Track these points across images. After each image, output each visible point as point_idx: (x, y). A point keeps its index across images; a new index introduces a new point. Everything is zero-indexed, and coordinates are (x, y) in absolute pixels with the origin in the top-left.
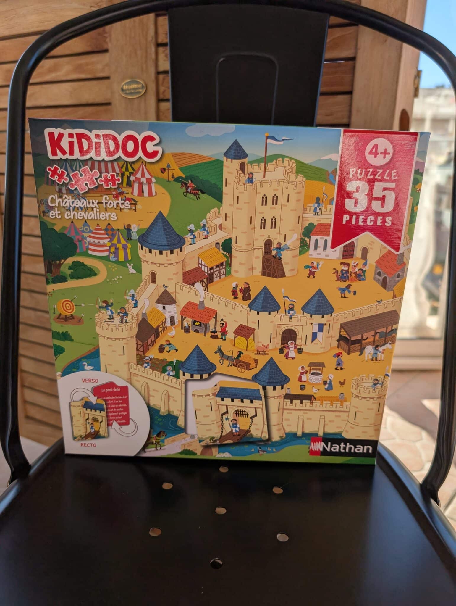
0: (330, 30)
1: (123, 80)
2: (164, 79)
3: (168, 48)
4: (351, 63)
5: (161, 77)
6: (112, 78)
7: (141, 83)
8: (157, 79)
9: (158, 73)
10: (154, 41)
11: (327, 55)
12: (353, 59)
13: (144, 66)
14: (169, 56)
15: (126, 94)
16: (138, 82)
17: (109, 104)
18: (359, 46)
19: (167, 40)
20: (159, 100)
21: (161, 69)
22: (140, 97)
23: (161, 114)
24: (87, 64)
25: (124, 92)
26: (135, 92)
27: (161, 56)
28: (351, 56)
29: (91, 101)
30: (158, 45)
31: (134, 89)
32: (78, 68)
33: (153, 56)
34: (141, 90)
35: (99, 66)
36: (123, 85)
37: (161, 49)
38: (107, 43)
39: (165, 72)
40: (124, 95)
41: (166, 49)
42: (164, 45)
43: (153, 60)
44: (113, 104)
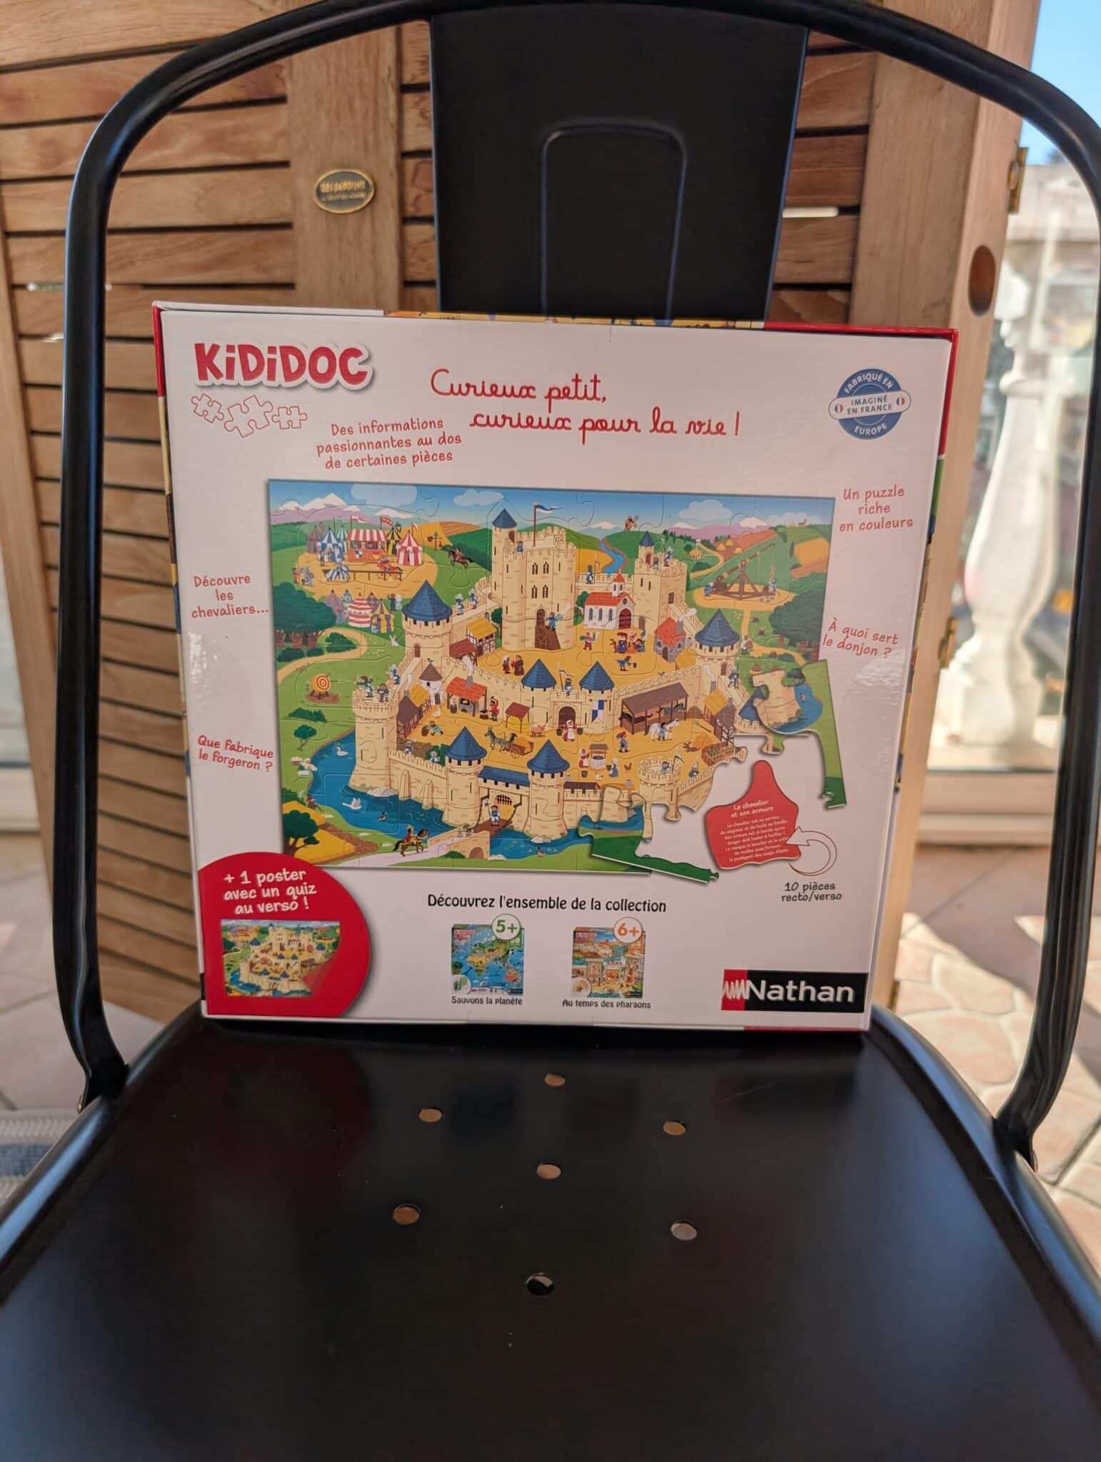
0: (809, 62)
1: (321, 170)
2: (417, 170)
3: (430, 95)
4: (856, 138)
5: (410, 163)
6: (293, 164)
7: (363, 178)
8: (400, 169)
9: (405, 155)
10: (393, 78)
11: (803, 119)
12: (864, 130)
13: (371, 138)
14: (431, 114)
15: (328, 203)
16: (355, 174)
17: (287, 226)
18: (877, 100)
19: (429, 77)
20: (406, 220)
21: (410, 145)
22: (360, 210)
23: (409, 251)
24: (236, 131)
25: (324, 199)
26: (349, 199)
27: (411, 116)
28: (860, 122)
29: (243, 220)
30: (404, 89)
31: (347, 192)
32: (216, 140)
33: (392, 115)
34: (362, 195)
35: (266, 137)
36: (322, 182)
37: (410, 98)
38: (283, 81)
39: (422, 153)
40: (322, 206)
41: (423, 99)
42: (420, 88)
43: (392, 125)
44: (295, 226)
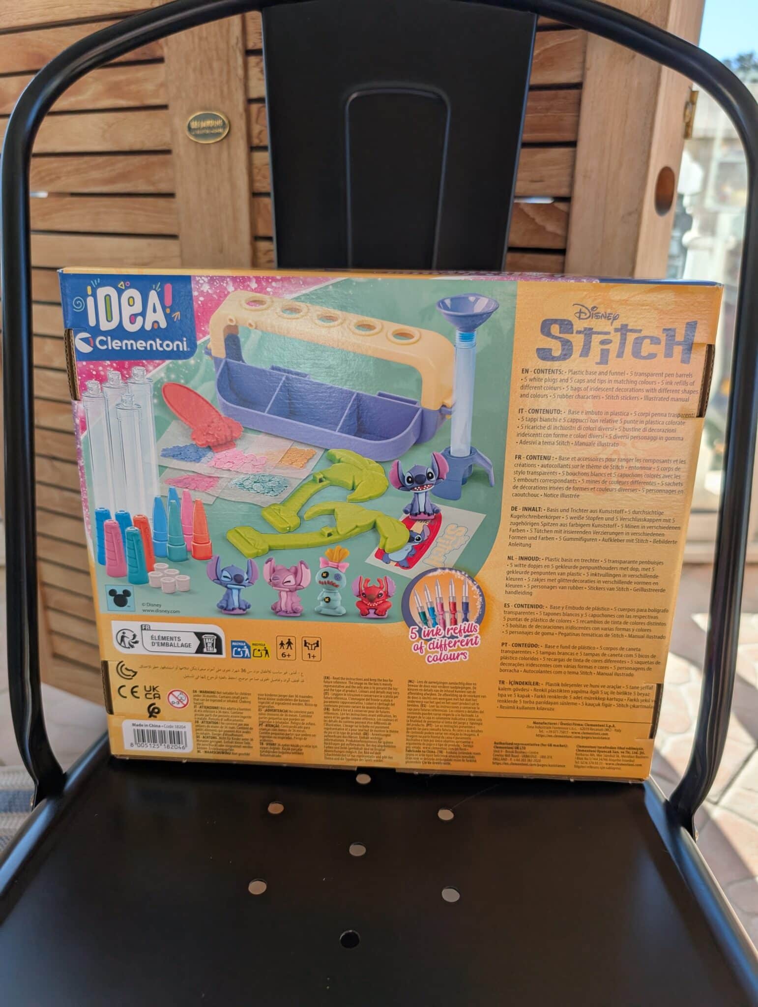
0: (539, 35)
1: (190, 112)
2: (259, 112)
3: (264, 57)
4: (574, 92)
5: (255, 107)
6: (171, 108)
7: (221, 118)
8: (247, 111)
9: (250, 101)
10: (240, 45)
11: (535, 78)
12: (579, 86)
13: (225, 89)
15: (196, 136)
16: (216, 115)
17: (168, 152)
18: (588, 65)
19: (261, 45)
20: (253, 148)
21: (254, 94)
22: (220, 141)
23: (255, 171)
24: (129, 82)
25: (193, 133)
26: (211, 133)
27: (254, 72)
28: (576, 80)
29: (137, 147)
30: (248, 53)
31: (209, 128)
32: (114, 89)
33: (240, 72)
34: (220, 130)
35: (150, 87)
36: (191, 120)
37: (253, 60)
38: (161, 48)
39: (260, 100)
40: (192, 138)
41: (260, 60)
42: (257, 52)
43: (240, 79)
44: (175, 152)
